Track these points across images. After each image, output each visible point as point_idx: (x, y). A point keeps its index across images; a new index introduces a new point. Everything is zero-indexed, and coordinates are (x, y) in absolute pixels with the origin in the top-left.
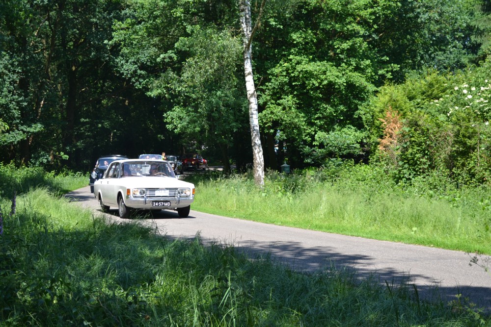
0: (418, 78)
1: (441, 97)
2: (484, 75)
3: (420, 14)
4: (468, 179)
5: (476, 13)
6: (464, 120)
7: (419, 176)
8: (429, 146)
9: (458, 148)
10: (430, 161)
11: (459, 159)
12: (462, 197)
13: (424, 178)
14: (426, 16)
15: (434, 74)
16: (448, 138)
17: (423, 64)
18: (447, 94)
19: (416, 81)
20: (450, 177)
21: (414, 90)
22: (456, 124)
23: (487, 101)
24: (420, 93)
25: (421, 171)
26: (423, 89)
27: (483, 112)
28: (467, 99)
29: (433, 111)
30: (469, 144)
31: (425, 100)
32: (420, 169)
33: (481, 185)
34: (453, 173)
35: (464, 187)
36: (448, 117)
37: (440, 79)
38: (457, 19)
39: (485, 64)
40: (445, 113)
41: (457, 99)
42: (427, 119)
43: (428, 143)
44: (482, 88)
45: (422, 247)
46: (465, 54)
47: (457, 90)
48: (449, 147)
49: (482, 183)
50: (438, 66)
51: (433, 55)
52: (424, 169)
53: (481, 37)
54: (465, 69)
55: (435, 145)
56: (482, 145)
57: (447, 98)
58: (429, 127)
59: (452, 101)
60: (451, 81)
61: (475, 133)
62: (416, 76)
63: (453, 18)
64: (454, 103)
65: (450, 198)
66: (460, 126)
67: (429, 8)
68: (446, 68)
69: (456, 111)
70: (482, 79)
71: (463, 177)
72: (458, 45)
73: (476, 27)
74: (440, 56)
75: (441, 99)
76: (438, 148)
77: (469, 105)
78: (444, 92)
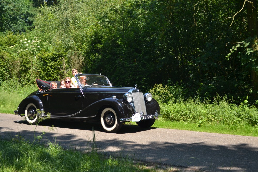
0: (4, 36)
1: (14, 45)
2: (34, 35)
3: (4, 6)
4: (27, 82)
5: (30, 7)
6: (25, 55)
7: (4, 82)
8: (9, 67)
9: (22, 68)
10: (10, 74)
11: (23, 73)
12: (24, 91)
13: (7, 82)
14: (7, 7)
15: (11, 34)
16: (18, 64)
17: (6, 30)
18: (17, 43)
19: (3, 37)
20: (19, 81)
21: (2, 41)
22: (21, 57)
23: (35, 47)
24: (4, 43)
25: (5, 79)
26: (6, 41)
27: (33, 52)
28: (26, 46)
29: (10, 51)
30: (27, 66)
31: (7, 46)
32: (5, 78)
33: (33, 85)
34: (21, 80)
35: (25, 86)
36: (18, 54)
37: (14, 36)
38: (21, 9)
39: (34, 30)
40: (16, 52)
41: (22, 46)
42: (8, 55)
43: (8, 66)
44: (33, 41)
45: (5, 114)
46: (26, 25)
47: (22, 42)
48: (18, 68)
49: (33, 84)
50: (14, 30)
51: (11, 25)
52: (7, 78)
53: (33, 18)
54: (25, 32)
55: (12, 67)
56: (33, 67)
57: (17, 45)
58: (8, 59)
59: (19, 47)
60: (19, 38)
61: (30, 61)
62: (3, 35)
63: (20, 9)
64: (21, 48)
65: (19, 91)
66: (23, 58)
67: (8, 3)
68: (17, 32)
69: (21, 51)
70: (33, 37)
71: (25, 81)
72: (22, 21)
73: (30, 13)
74: (15, 26)
75: (14, 46)
76: (13, 68)
77: (27, 49)
78: (16, 42)
